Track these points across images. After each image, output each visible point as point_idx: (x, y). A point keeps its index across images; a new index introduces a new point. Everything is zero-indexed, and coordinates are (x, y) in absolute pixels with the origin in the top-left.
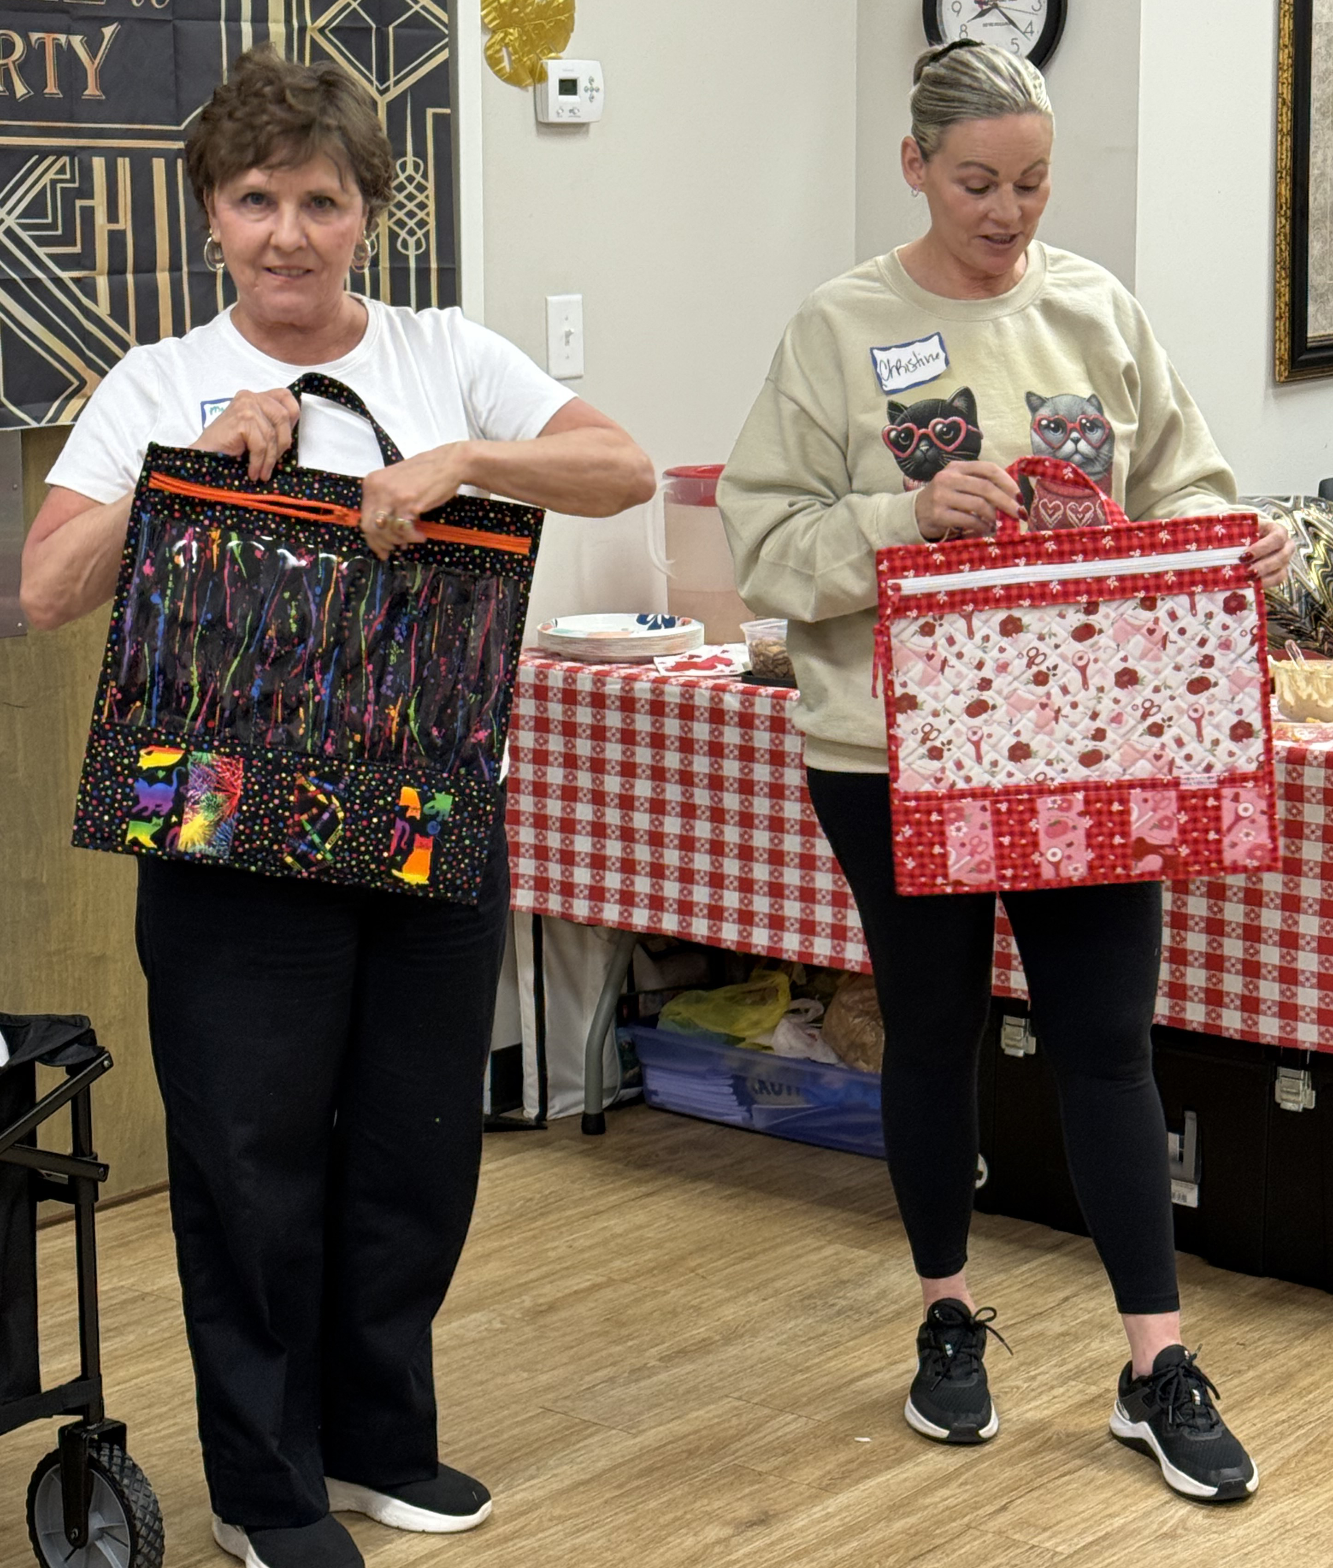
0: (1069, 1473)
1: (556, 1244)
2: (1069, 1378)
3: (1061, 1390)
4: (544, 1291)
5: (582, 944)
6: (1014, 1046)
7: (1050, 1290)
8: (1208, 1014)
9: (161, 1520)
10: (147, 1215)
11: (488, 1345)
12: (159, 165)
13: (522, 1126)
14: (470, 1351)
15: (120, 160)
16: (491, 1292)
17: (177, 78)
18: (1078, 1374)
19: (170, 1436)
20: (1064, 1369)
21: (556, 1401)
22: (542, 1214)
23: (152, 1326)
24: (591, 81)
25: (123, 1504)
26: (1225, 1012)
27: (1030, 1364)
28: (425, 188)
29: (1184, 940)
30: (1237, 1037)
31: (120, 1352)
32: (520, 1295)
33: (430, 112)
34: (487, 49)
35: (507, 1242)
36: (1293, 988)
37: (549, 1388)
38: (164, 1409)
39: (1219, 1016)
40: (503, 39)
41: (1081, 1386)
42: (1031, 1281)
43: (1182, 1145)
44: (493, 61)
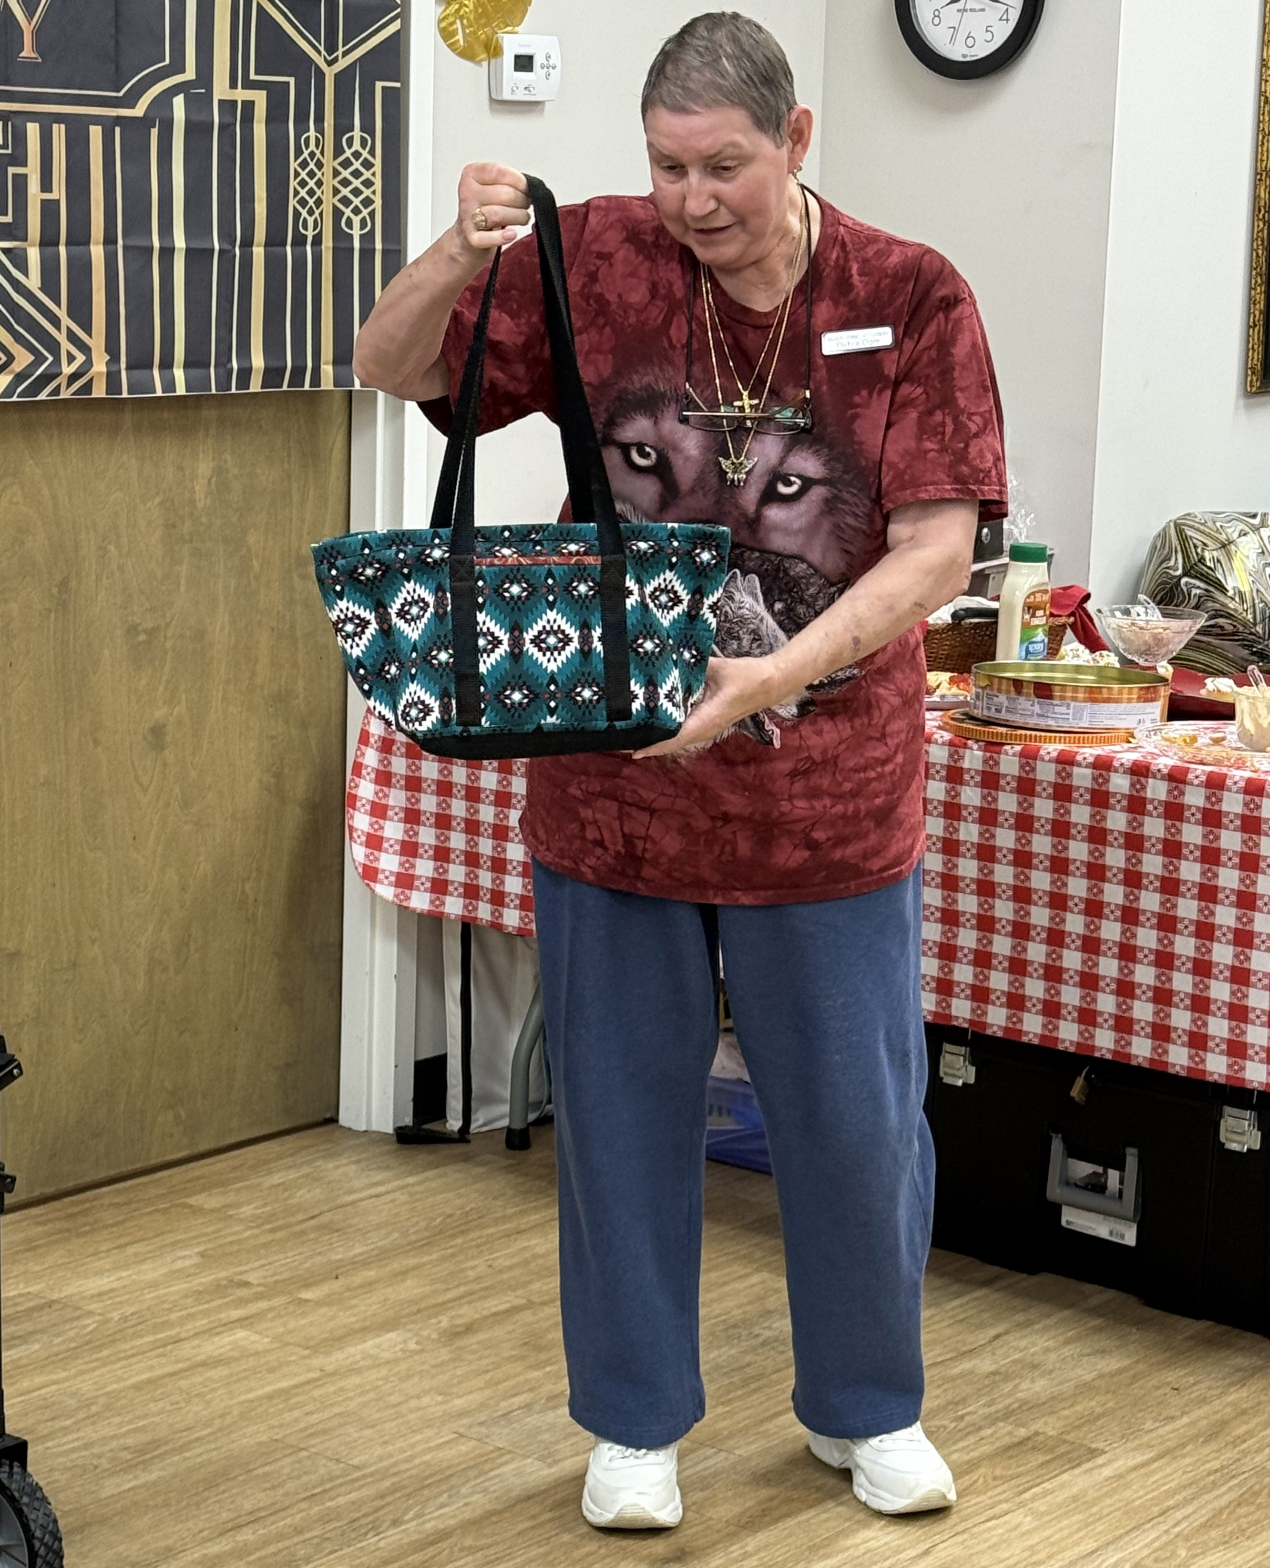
0: (994, 1518)
1: (475, 1263)
2: (998, 1419)
3: (989, 1431)
4: (462, 1312)
5: (512, 953)
6: (954, 1076)
7: (981, 1326)
8: (1154, 1049)
9: (60, 1540)
10: (56, 1219)
11: (404, 1366)
12: (96, 132)
13: (445, 1139)
14: (384, 1372)
15: (55, 127)
16: (406, 1311)
17: (117, 43)
18: (1007, 1415)
19: (74, 1450)
20: (993, 1409)
21: (470, 1427)
22: (462, 1232)
23: (58, 1335)
24: (548, 57)
25: (22, 1522)
26: (1172, 1048)
27: (957, 1404)
28: (372, 165)
29: (1132, 972)
30: (1183, 1073)
31: (25, 1361)
32: (436, 1315)
33: (379, 85)
34: (440, 21)
35: (426, 1259)
36: (1242, 1025)
37: (462, 1414)
38: (68, 1422)
39: (1166, 1052)
40: (458, 11)
41: (1009, 1428)
42: (961, 1317)
43: (1121, 1182)
44: (446, 34)
